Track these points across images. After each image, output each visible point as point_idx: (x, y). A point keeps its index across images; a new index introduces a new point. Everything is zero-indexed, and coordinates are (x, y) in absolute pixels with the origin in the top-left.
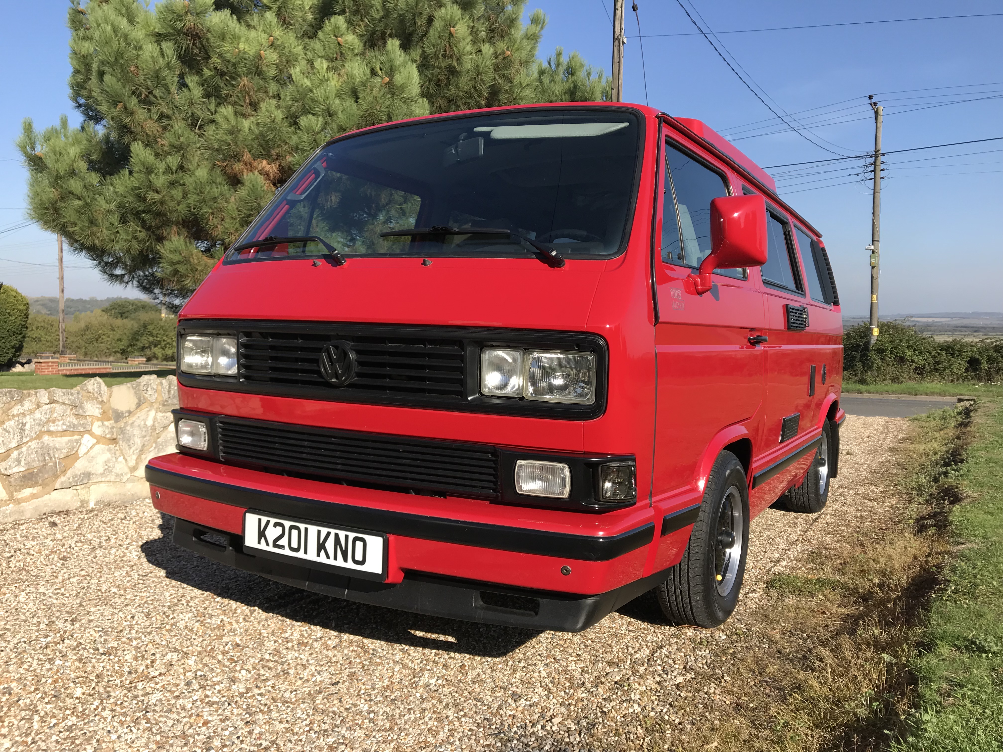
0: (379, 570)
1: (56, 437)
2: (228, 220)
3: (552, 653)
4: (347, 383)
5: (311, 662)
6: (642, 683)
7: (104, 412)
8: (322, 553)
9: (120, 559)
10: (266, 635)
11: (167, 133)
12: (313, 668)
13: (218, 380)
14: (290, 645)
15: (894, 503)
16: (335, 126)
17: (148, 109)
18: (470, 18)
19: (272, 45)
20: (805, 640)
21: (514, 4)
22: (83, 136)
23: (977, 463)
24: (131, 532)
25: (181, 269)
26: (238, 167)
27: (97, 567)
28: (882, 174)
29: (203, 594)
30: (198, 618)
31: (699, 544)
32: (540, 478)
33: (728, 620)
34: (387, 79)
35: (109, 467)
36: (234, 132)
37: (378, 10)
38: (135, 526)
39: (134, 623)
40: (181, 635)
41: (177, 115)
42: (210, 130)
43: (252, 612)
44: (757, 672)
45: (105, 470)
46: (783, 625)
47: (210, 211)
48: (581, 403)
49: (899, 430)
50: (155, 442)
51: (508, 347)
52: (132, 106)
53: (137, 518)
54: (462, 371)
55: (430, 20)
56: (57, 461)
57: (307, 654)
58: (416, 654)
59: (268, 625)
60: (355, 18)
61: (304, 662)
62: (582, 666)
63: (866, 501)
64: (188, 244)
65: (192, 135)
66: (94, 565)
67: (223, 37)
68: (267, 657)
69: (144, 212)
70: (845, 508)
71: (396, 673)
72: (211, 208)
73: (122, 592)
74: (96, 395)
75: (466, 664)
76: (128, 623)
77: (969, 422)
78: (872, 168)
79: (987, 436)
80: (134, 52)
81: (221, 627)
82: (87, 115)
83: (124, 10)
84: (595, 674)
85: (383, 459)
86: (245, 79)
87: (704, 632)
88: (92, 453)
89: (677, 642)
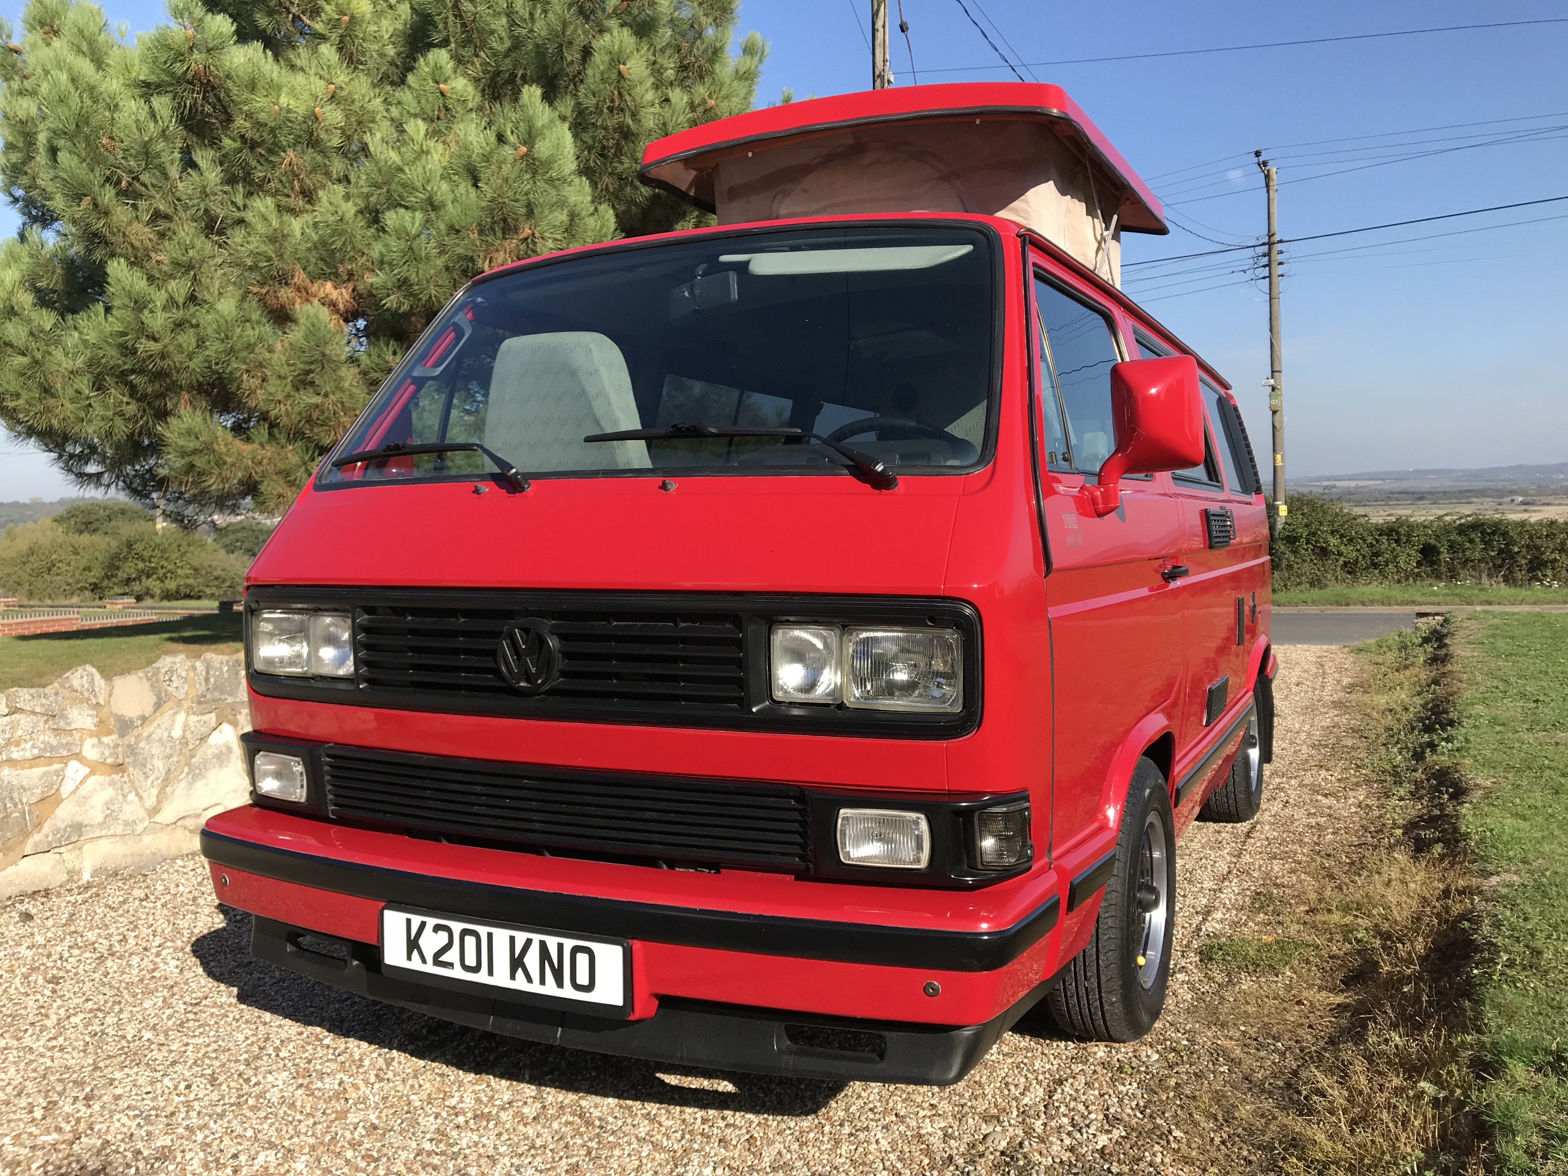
0: (618, 1000)
1: (23, 768)
2: (273, 381)
3: (891, 1104)
4: (547, 687)
5: (502, 1149)
6: (1045, 1151)
7: (101, 722)
8: (520, 972)
9: (148, 977)
10: (417, 1104)
11: (167, 243)
12: (506, 1160)
13: (320, 685)
14: (461, 1120)
15: (1361, 798)
16: (442, 227)
17: (133, 205)
18: (649, 49)
19: (333, 98)
20: (1283, 1054)
21: (717, 26)
22: (23, 251)
23: (1475, 727)
24: (161, 924)
25: (200, 462)
26: (285, 294)
27: (112, 992)
28: (1280, 270)
29: (301, 1033)
30: (300, 1081)
31: (1113, 913)
32: (881, 838)
33: (1156, 1025)
34: (524, 149)
35: (113, 811)
36: (277, 238)
37: (501, 39)
38: (165, 912)
39: (192, 1096)
40: (276, 1115)
41: (181, 213)
42: (237, 236)
43: (389, 1062)
44: (1220, 1118)
45: (105, 818)
46: (1243, 1028)
47: (244, 367)
48: (941, 711)
49: (1340, 669)
50: (188, 764)
51: (816, 623)
52: (106, 201)
53: (169, 897)
54: (740, 664)
55: (587, 52)
56: (27, 809)
57: (492, 1134)
58: (671, 1123)
59: (420, 1086)
60: (467, 52)
61: (491, 1152)
62: (943, 1125)
63: (1320, 797)
64: (209, 421)
65: (208, 246)
66: (106, 990)
67: (252, 86)
68: (427, 1146)
69: (133, 371)
70: (1288, 811)
71: (644, 1161)
72: (245, 363)
73: (162, 1038)
74: (86, 695)
75: (756, 1135)
76: (182, 1098)
77: (1446, 655)
78: (1265, 260)
79: (1479, 679)
80: (107, 114)
81: (341, 1094)
82: (29, 215)
83: (85, 46)
84: (967, 1139)
85: (612, 812)
86: (290, 152)
87: (1123, 1050)
88: (83, 791)
89: (1082, 1070)
